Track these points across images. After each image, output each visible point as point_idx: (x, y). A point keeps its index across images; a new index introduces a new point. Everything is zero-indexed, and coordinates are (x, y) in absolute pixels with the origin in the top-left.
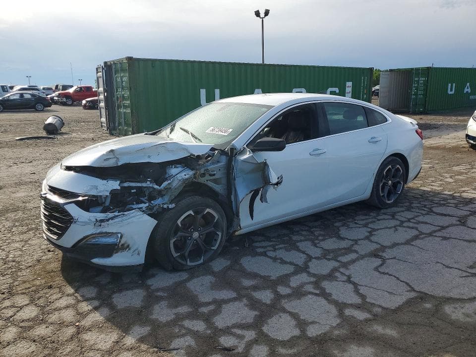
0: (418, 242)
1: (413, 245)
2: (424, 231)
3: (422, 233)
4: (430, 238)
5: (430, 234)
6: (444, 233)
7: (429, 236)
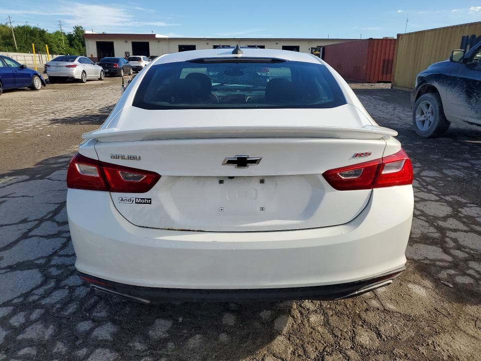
0: (53, 208)
1: (57, 204)
2: (48, 223)
3: (51, 219)
4: (40, 216)
5: (41, 221)
6: (24, 227)
7: (43, 217)
